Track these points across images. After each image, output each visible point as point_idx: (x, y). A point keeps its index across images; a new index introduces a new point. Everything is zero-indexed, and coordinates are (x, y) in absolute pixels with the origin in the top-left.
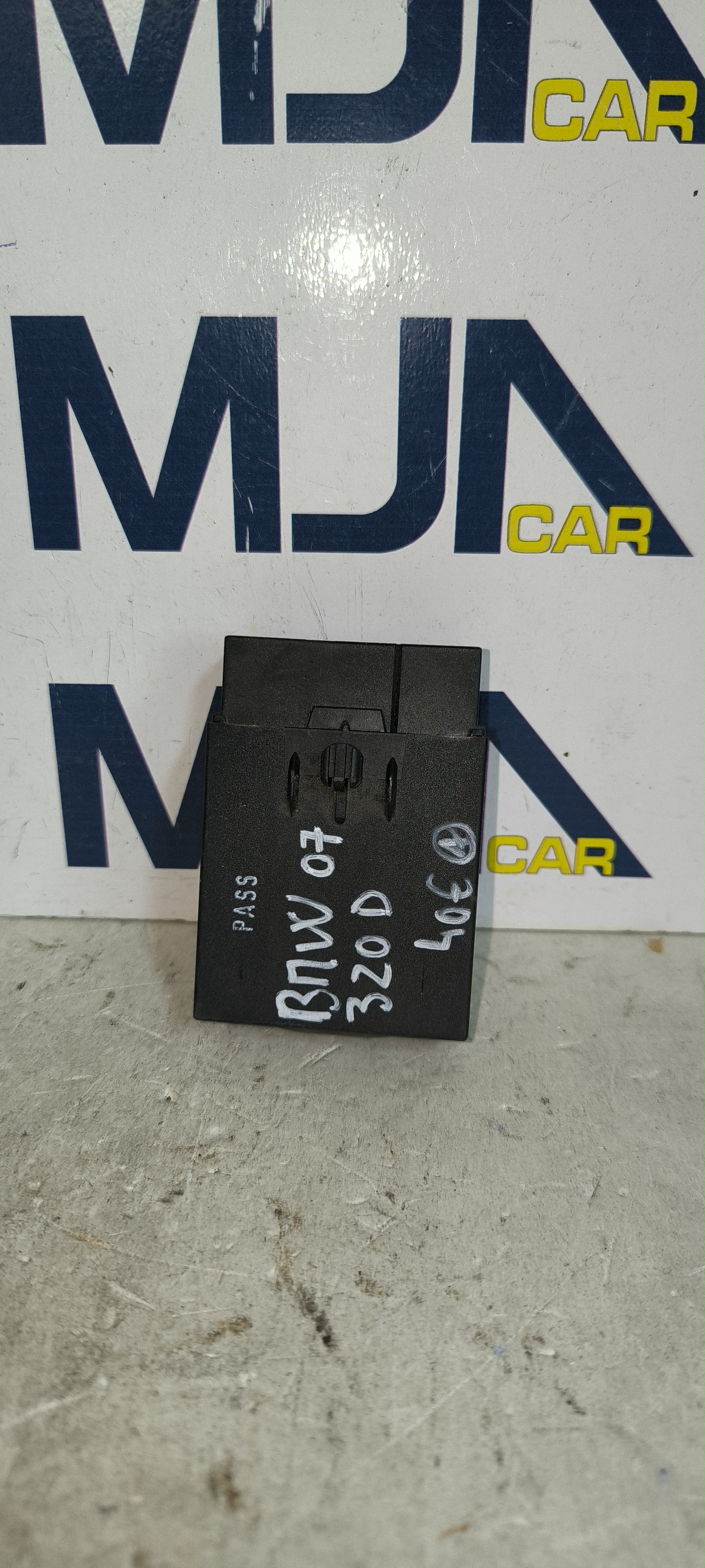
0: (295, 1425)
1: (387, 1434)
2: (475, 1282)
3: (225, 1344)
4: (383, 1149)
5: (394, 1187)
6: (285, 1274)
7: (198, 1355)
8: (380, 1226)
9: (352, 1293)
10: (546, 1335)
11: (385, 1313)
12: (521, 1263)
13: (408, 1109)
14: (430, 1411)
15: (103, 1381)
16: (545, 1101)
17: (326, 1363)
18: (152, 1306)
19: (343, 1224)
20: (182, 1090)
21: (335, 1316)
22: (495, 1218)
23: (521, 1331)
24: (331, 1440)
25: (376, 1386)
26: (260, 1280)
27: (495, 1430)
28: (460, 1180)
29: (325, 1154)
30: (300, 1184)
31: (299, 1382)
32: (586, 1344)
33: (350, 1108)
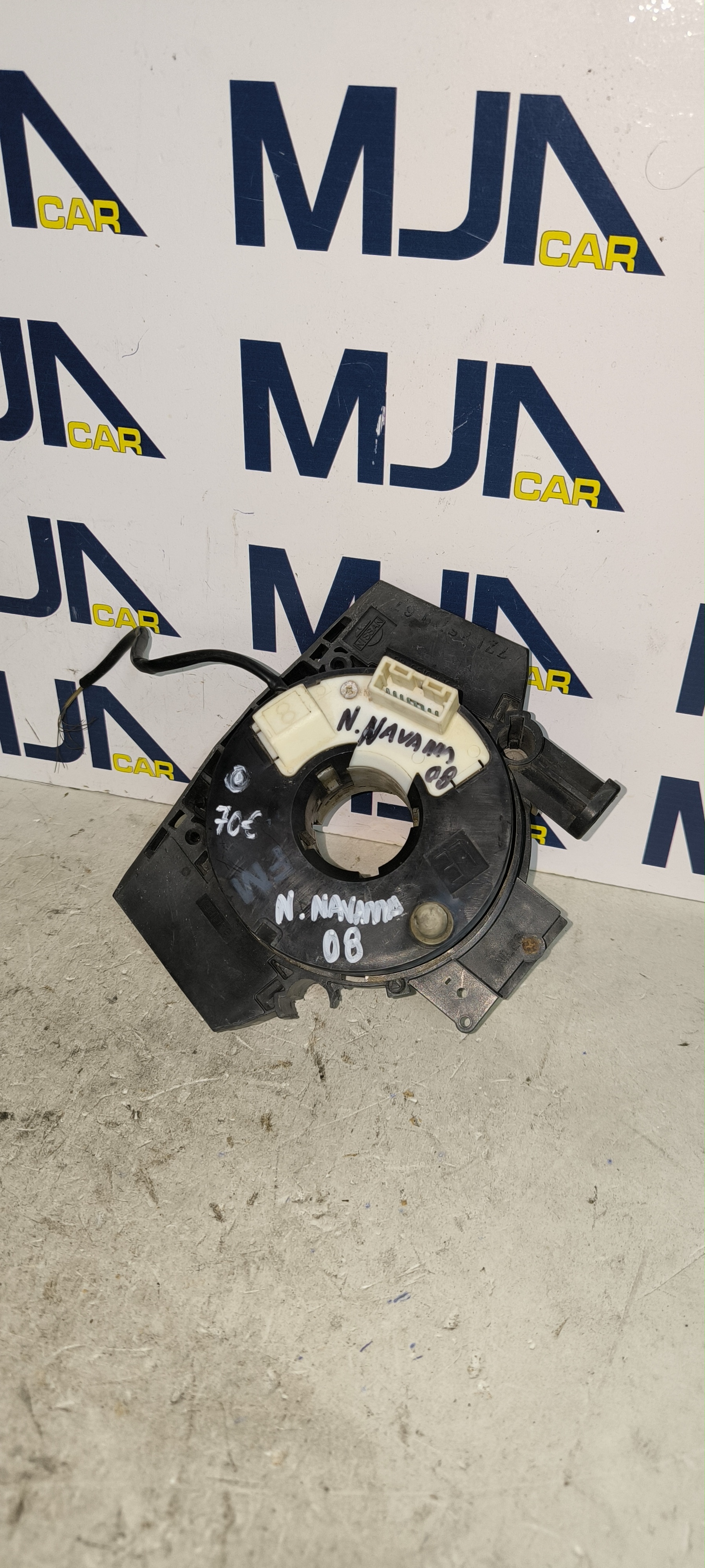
2: (394, 1066)
7: (267, 1072)
8: (360, 1034)
10: (416, 1094)
11: (350, 1071)
12: (417, 1062)
14: (356, 1112)
15: (227, 1075)
17: (318, 1086)
18: (252, 1049)
19: (344, 1030)
21: (328, 1068)
23: (407, 1089)
24: (312, 1114)
27: (379, 1124)
32: (432, 1101)
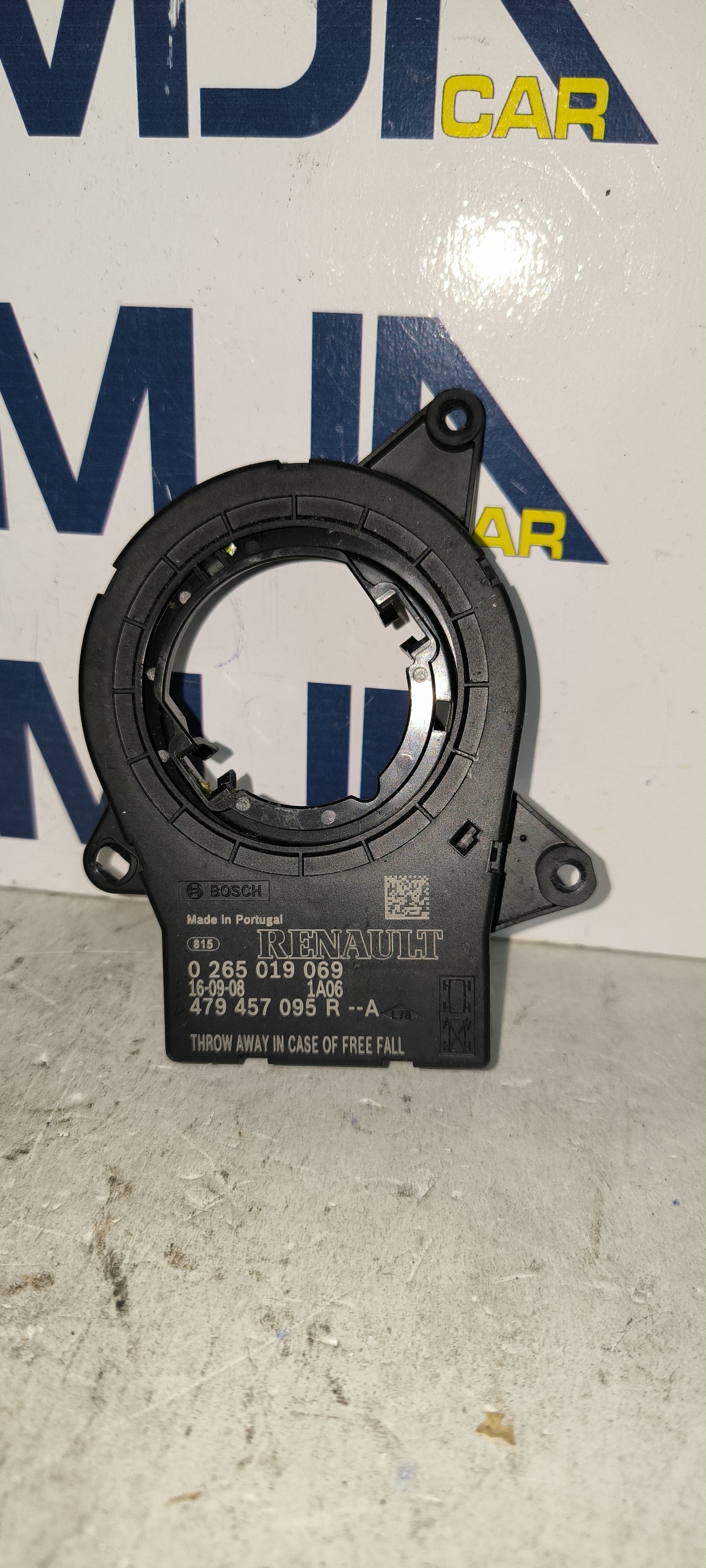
0: (64, 1380)
1: (149, 1400)
3: (20, 1299)
4: (232, 1130)
5: (232, 1167)
6: (100, 1239)
9: (158, 1263)
13: (269, 1094)
16: (406, 1099)
20: (58, 1055)
22: (321, 1206)
25: (153, 1353)
26: (75, 1241)
28: (298, 1167)
29: (174, 1129)
30: (141, 1155)
31: (81, 1341)
33: (212, 1088)
